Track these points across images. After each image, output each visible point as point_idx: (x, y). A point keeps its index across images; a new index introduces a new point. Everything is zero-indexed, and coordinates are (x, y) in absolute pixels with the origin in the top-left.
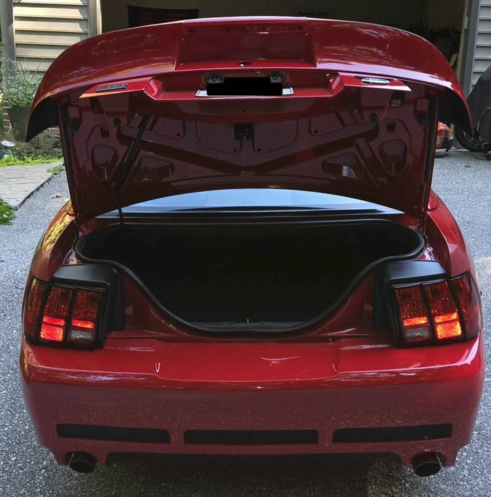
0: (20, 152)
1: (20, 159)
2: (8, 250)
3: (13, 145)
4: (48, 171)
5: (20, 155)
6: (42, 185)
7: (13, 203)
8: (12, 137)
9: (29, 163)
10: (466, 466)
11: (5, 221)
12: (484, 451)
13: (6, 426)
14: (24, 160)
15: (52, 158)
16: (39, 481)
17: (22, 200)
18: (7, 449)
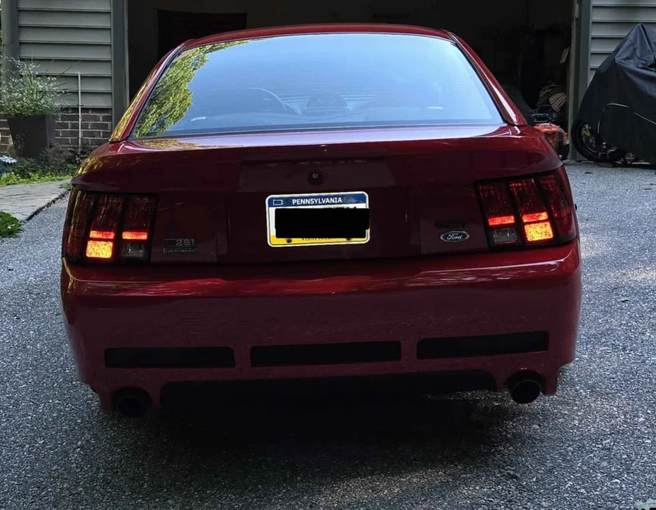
0: (23, 171)
1: (23, 177)
2: (17, 260)
3: (14, 161)
4: (61, 187)
5: (24, 174)
6: (54, 201)
7: (19, 217)
8: (14, 151)
9: (35, 181)
10: (577, 417)
11: (11, 234)
12: (597, 405)
13: (29, 415)
14: (29, 177)
15: (65, 175)
16: (73, 458)
17: (29, 214)
18: (32, 434)
